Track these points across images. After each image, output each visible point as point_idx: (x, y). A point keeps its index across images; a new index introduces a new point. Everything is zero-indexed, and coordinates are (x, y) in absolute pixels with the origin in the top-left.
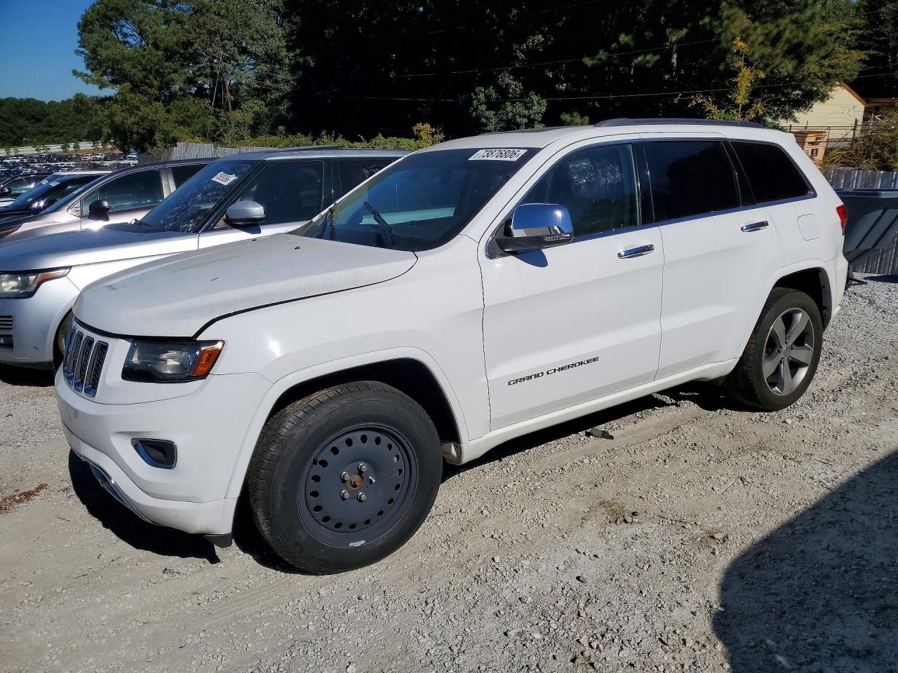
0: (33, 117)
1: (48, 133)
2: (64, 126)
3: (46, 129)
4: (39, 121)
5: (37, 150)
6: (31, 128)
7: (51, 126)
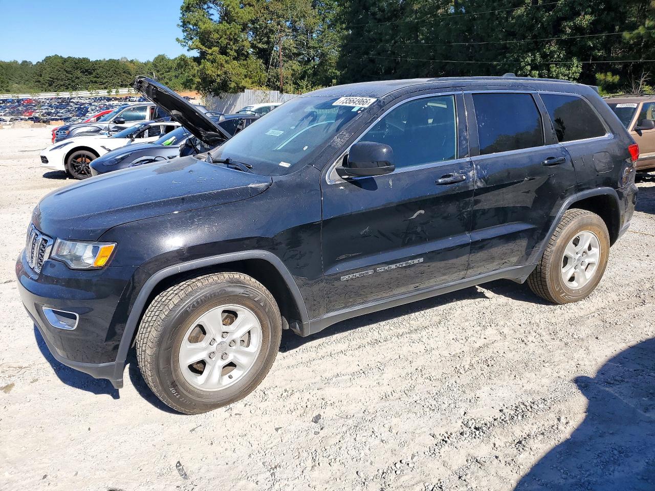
0: (87, 71)
1: (96, 82)
2: (106, 77)
3: (95, 79)
4: (90, 73)
5: (91, 93)
6: (84, 78)
7: (98, 78)
